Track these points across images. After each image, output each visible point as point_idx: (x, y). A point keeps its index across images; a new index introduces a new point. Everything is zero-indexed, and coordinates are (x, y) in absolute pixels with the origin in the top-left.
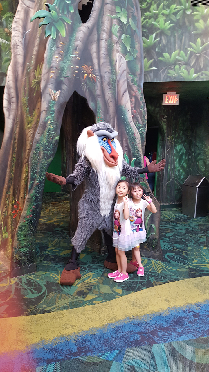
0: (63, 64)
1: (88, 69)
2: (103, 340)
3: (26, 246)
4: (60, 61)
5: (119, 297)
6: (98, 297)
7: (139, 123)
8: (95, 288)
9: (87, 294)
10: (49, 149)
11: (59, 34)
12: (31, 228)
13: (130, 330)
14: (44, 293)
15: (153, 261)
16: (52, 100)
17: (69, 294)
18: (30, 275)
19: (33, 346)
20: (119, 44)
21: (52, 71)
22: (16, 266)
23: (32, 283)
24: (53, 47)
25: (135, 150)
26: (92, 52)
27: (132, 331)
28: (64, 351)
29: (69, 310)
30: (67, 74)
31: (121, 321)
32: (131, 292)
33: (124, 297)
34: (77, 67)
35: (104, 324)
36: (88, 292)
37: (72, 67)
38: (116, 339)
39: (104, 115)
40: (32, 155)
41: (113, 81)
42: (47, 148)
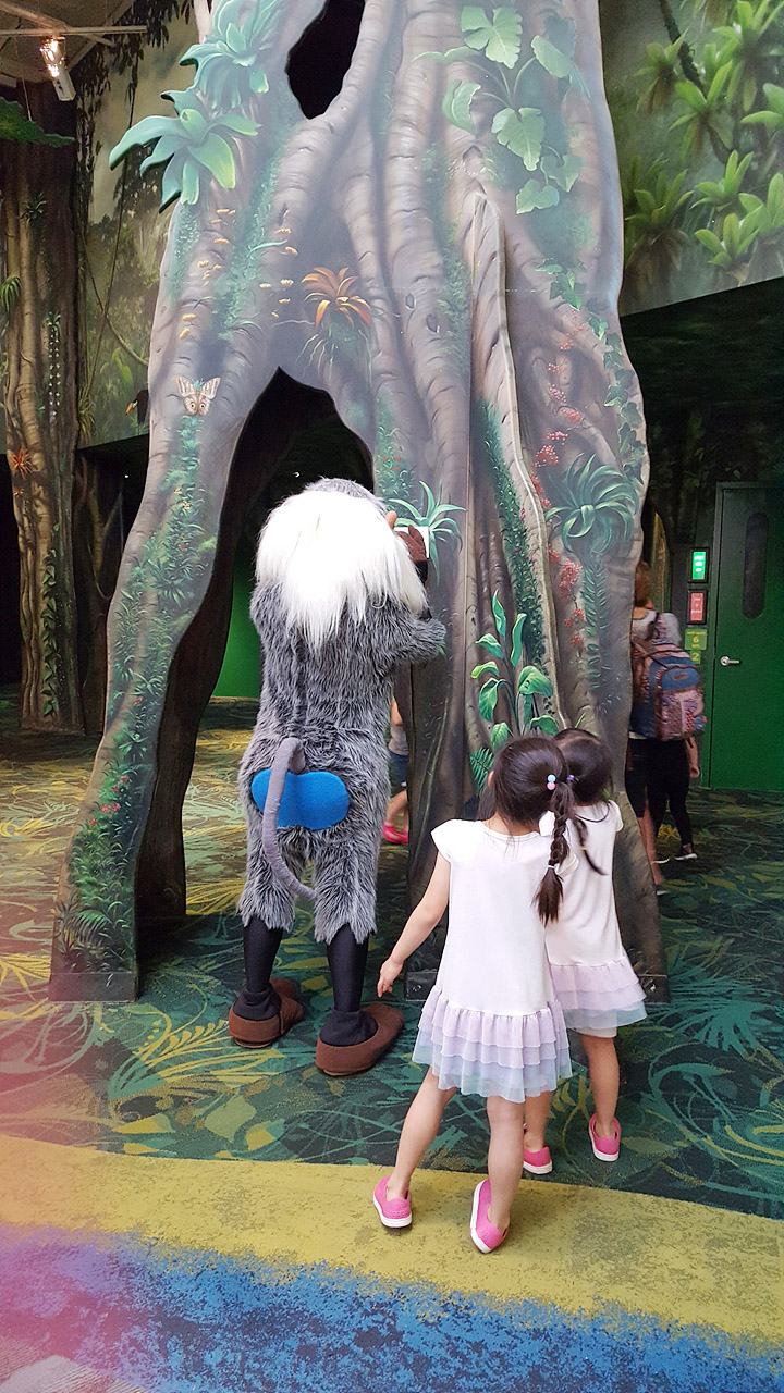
0: (229, 283)
1: (332, 280)
3: (97, 907)
4: (213, 277)
9: (151, 1113)
11: (213, 183)
12: (118, 848)
16: (190, 414)
20: (481, 156)
21: (185, 317)
22: (67, 968)
24: (187, 234)
25: (523, 577)
26: (348, 217)
30: (245, 314)
32: (296, 1155)
34: (283, 282)
37: (262, 286)
39: (413, 447)
40: (116, 605)
41: (453, 308)
42: (169, 579)
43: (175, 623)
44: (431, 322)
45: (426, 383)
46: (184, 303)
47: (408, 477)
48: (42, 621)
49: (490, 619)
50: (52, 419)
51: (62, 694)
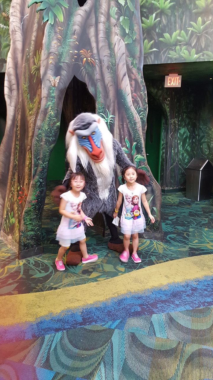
0: (62, 49)
1: (87, 53)
2: (106, 311)
3: (32, 230)
4: (58, 46)
5: (121, 275)
6: (101, 275)
7: (139, 107)
8: (99, 267)
9: (91, 272)
10: (50, 135)
11: (57, 19)
12: (37, 212)
13: (131, 303)
14: (51, 272)
15: (155, 242)
16: (52, 86)
17: (74, 273)
18: (38, 257)
19: (42, 317)
20: (118, 27)
21: (51, 57)
22: (24, 249)
23: (39, 264)
24: (51, 33)
25: (136, 134)
26: (90, 37)
27: (133, 304)
28: (71, 322)
29: (75, 286)
30: (66, 59)
31: (123, 295)
32: (133, 270)
33: (127, 274)
34: (75, 51)
35: (108, 298)
36: (92, 270)
37: (70, 52)
38: (118, 310)
39: (105, 100)
40: (34, 142)
41: (112, 65)
42: (48, 134)
43: (50, 147)
44: (108, 67)
45: (107, 83)
46: (51, 53)
47: (104, 108)
49: (125, 144)
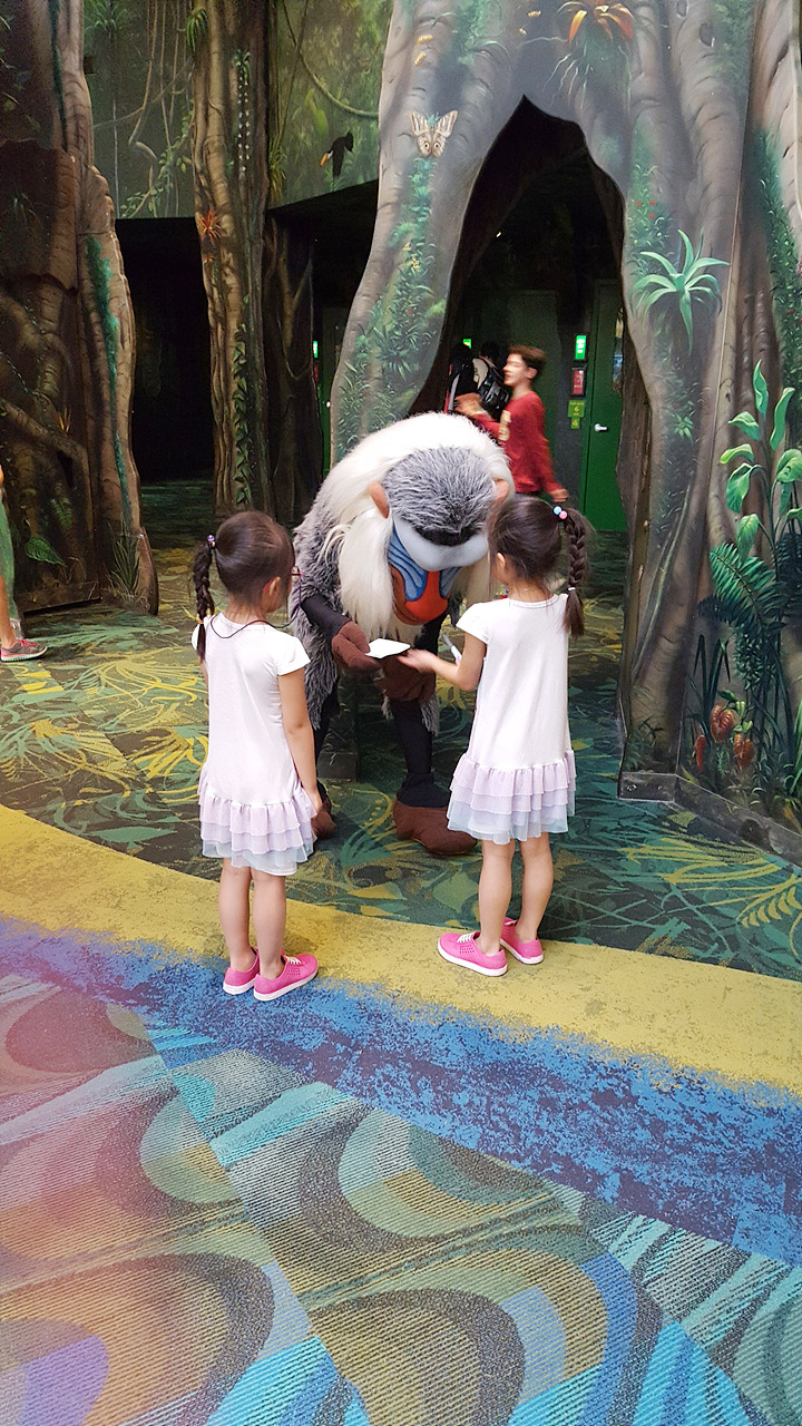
9: (383, 881)
10: (402, 353)
16: (422, 157)
21: (421, 39)
30: (487, 33)
39: (672, 187)
40: (340, 379)
41: (733, 14)
42: (395, 349)
43: (400, 399)
44: (706, 33)
45: (693, 111)
46: (421, 21)
47: (664, 226)
48: (233, 403)
49: (750, 395)
50: (242, 175)
51: (253, 480)
